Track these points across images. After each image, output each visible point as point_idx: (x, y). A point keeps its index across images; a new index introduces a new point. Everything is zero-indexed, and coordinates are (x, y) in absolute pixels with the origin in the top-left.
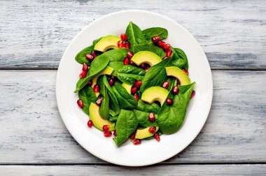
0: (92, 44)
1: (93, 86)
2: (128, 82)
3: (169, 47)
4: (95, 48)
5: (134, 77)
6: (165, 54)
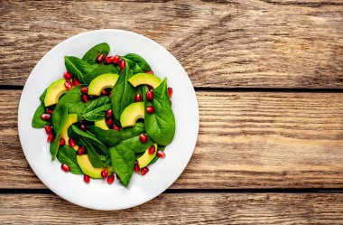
0: (40, 103)
1: (67, 143)
2: (99, 118)
3: (119, 58)
4: (47, 105)
5: (103, 108)
6: (118, 68)
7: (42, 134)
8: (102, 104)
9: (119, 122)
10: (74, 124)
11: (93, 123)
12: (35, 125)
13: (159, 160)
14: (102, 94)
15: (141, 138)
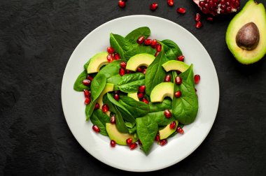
0: (83, 70)
1: (101, 108)
2: (132, 90)
3: (157, 42)
4: (89, 72)
5: (136, 83)
6: (155, 50)
7: (80, 97)
8: (137, 79)
9: (149, 96)
10: (110, 92)
11: (126, 94)
12: (77, 88)
13: (178, 135)
14: (138, 71)
15: (165, 114)
